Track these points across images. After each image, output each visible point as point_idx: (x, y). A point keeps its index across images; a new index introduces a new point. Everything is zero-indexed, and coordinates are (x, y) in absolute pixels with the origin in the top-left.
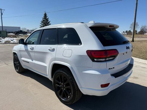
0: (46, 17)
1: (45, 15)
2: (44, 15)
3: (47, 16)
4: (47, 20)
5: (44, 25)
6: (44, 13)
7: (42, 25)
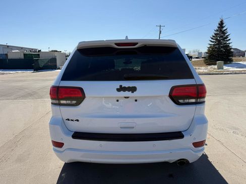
0: (223, 27)
1: (221, 24)
2: (219, 24)
3: (224, 25)
4: (224, 33)
5: (216, 42)
6: (219, 21)
7: (213, 43)
